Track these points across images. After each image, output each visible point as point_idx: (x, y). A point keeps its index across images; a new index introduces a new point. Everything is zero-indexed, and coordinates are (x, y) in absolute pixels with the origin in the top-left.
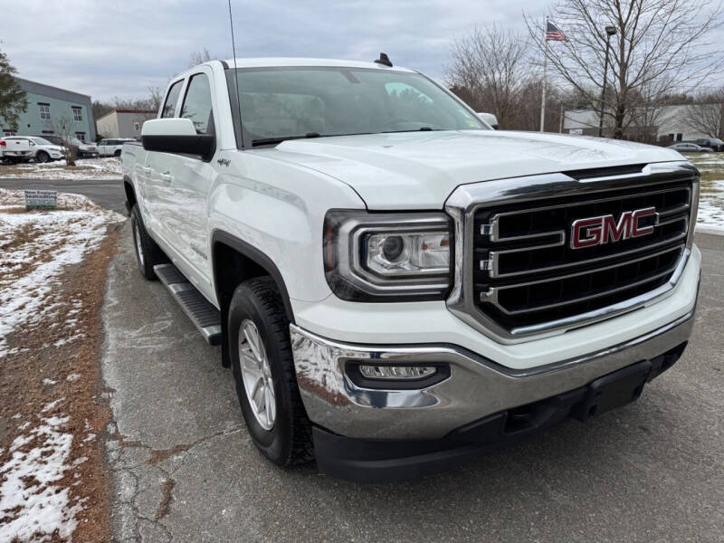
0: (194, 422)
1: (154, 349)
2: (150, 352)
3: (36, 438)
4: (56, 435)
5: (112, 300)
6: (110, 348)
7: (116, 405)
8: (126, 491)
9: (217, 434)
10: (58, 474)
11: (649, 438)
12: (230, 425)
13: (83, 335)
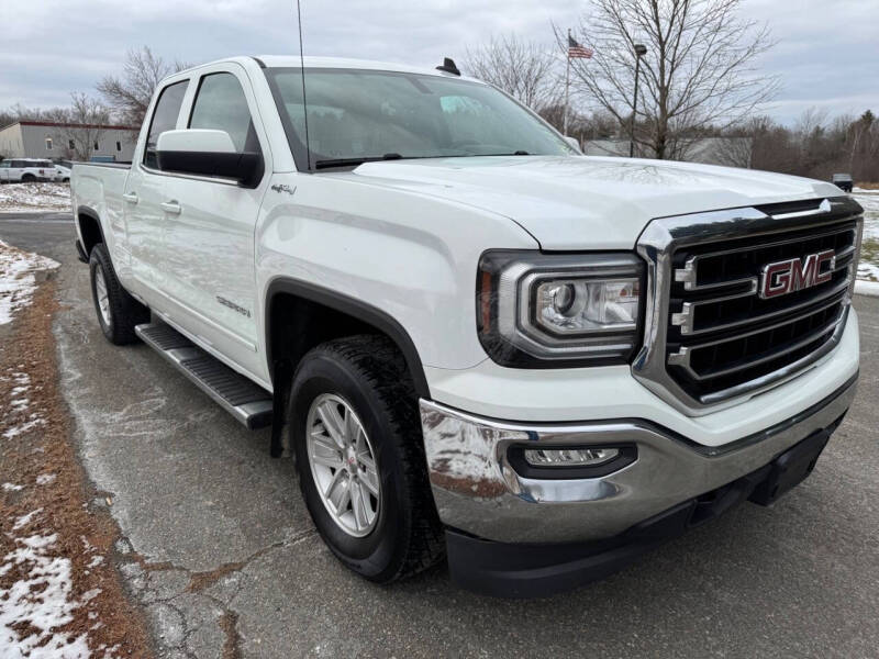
0: (239, 532)
1: (152, 436)
2: (148, 440)
3: (15, 567)
4: (44, 560)
5: (72, 372)
6: (88, 437)
7: (120, 514)
8: (171, 632)
9: (276, 545)
10: (64, 615)
11: (800, 519)
12: (289, 532)
13: (43, 421)
